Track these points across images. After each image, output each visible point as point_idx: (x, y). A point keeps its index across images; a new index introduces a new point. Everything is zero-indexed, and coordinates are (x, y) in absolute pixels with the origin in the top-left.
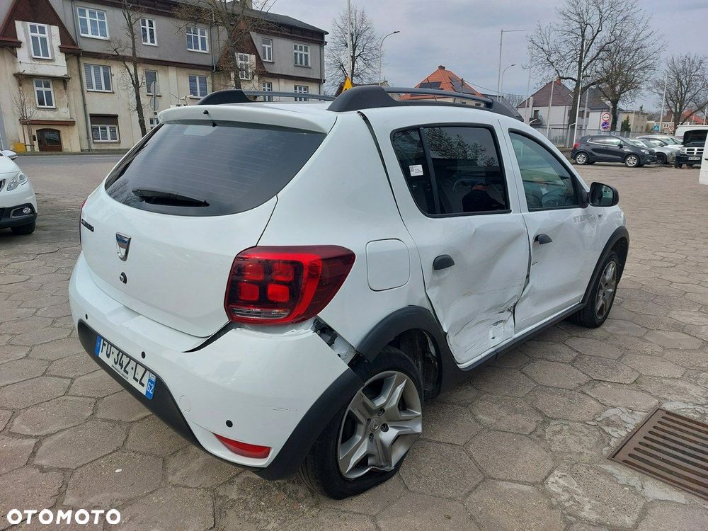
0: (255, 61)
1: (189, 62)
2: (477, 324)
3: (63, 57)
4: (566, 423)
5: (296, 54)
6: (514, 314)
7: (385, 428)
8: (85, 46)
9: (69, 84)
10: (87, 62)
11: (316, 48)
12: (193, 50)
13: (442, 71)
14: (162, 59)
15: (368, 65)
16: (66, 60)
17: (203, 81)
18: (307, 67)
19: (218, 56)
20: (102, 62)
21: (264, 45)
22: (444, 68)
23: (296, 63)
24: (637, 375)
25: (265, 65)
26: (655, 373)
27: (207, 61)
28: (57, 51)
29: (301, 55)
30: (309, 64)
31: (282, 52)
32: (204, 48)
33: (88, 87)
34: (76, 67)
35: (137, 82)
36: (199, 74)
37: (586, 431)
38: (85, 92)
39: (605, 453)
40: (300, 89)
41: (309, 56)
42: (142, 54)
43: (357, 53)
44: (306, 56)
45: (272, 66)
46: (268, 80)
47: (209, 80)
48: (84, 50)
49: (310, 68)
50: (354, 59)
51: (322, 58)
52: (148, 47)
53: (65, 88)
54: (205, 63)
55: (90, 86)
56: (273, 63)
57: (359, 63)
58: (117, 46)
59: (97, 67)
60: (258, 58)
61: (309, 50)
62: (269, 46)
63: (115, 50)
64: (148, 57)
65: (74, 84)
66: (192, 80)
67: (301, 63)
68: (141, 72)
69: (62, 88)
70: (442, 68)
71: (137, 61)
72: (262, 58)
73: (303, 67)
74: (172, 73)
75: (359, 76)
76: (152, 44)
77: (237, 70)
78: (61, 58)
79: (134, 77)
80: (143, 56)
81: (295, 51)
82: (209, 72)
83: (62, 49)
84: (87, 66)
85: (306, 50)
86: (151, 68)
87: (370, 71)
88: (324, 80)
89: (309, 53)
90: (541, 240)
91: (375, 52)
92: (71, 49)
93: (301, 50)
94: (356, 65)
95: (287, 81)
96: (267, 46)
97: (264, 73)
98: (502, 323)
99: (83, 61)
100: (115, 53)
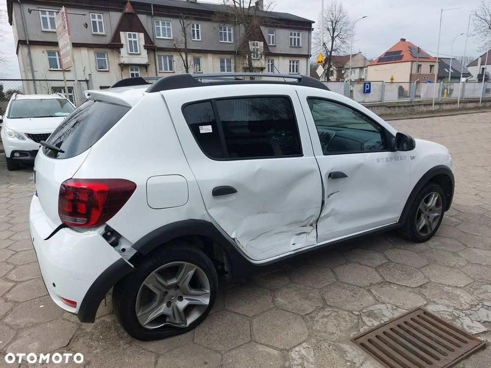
0: (263, 45)
1: (220, 50)
2: (277, 233)
3: (146, 51)
4: (337, 310)
5: (291, 39)
6: (317, 228)
7: (181, 299)
8: (159, 44)
9: (149, 68)
10: (160, 54)
11: (306, 33)
12: (223, 41)
13: (404, 42)
14: (204, 49)
15: (343, 42)
16: (148, 53)
17: (229, 62)
18: (299, 47)
19: (238, 45)
20: (167, 53)
21: (269, 35)
22: (404, 40)
23: (291, 44)
24: (426, 281)
25: (270, 48)
26: (443, 282)
27: (232, 48)
28: (142, 48)
29: (295, 39)
30: (301, 45)
31: (282, 38)
32: (230, 40)
33: (160, 70)
34: (153, 57)
35: (187, 65)
36: (226, 57)
37: (348, 318)
38: (158, 73)
39: (352, 335)
40: (293, 62)
41: (300, 40)
42: (191, 46)
43: (336, 34)
44: (299, 39)
45: (274, 48)
46: (271, 58)
47: (232, 61)
48: (158, 46)
49: (301, 48)
50: (333, 39)
51: (310, 40)
52: (195, 42)
53: (147, 71)
54: (230, 50)
55: (161, 69)
56: (275, 46)
57: (337, 40)
58: (175, 42)
59: (165, 57)
60: (265, 44)
61: (300, 35)
62: (273, 35)
63: (174, 45)
64: (195, 48)
65: (152, 68)
66: (222, 62)
67: (295, 44)
68: (190, 58)
69: (145, 71)
70: (403, 40)
71: (188, 51)
72: (267, 42)
73: (296, 47)
74: (210, 57)
75: (336, 50)
76: (198, 40)
77: (250, 53)
78: (144, 52)
79: (185, 62)
80: (192, 48)
81: (291, 37)
82: (233, 55)
83: (145, 47)
84: (160, 56)
85: (299, 35)
86: (197, 55)
87: (345, 46)
88: (311, 55)
89: (300, 38)
90: (335, 176)
91: (349, 32)
92: (151, 47)
93: (295, 35)
94: (334, 43)
95: (285, 58)
96: (271, 35)
97: (268, 53)
98: (305, 234)
99: (157, 53)
100: (174, 47)
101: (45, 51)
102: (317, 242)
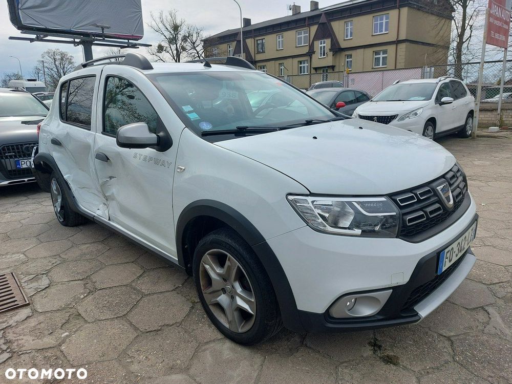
2: (93, 193)
102: (109, 220)
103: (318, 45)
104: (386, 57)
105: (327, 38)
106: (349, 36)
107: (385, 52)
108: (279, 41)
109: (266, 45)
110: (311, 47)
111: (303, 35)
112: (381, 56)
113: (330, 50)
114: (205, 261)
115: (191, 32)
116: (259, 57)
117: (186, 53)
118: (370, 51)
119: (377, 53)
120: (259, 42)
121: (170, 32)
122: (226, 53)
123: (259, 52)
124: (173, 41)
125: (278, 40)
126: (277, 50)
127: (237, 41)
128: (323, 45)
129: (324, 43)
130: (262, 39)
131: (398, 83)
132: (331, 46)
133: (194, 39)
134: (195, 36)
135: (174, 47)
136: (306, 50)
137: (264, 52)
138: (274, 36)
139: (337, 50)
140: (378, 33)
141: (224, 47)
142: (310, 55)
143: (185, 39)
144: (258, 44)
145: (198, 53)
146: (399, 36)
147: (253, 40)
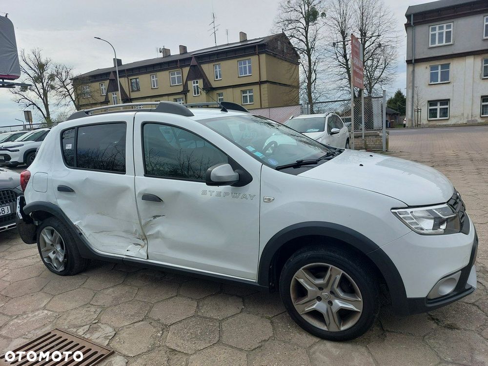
2: (117, 236)
101: (428, 67)
102: (148, 258)
103: (192, 85)
104: (252, 95)
105: (199, 78)
106: (218, 77)
107: (250, 91)
108: (154, 81)
109: (140, 85)
110: (185, 86)
111: (176, 76)
112: (248, 94)
113: (203, 89)
114: (298, 276)
115: (60, 71)
116: (134, 95)
117: (55, 92)
118: (238, 90)
119: (244, 92)
120: (132, 81)
121: (35, 71)
122: (99, 92)
123: (133, 91)
124: (38, 79)
125: (152, 79)
126: (152, 89)
127: (110, 80)
128: (196, 85)
129: (197, 83)
130: (136, 79)
131: (292, 118)
132: (204, 86)
133: (64, 78)
134: (64, 74)
135: (39, 85)
136: (181, 89)
137: (138, 90)
138: (148, 75)
139: (209, 89)
140: (244, 75)
141: (96, 85)
142: (184, 94)
143: (52, 77)
144: (132, 83)
145: (68, 91)
146: (262, 78)
147: (126, 79)
